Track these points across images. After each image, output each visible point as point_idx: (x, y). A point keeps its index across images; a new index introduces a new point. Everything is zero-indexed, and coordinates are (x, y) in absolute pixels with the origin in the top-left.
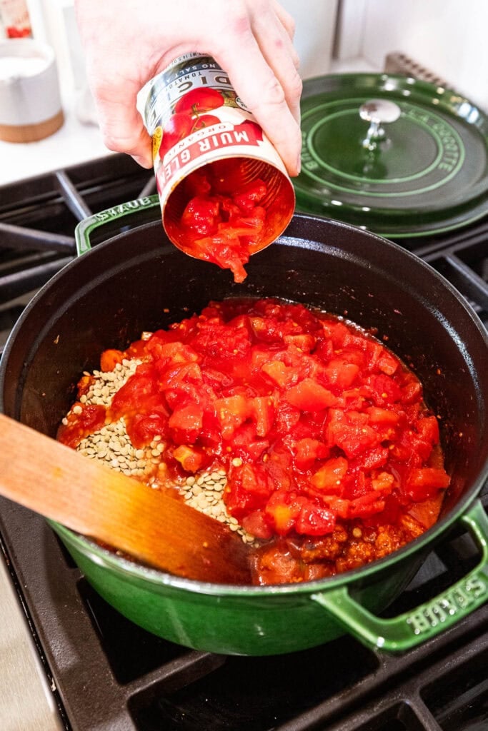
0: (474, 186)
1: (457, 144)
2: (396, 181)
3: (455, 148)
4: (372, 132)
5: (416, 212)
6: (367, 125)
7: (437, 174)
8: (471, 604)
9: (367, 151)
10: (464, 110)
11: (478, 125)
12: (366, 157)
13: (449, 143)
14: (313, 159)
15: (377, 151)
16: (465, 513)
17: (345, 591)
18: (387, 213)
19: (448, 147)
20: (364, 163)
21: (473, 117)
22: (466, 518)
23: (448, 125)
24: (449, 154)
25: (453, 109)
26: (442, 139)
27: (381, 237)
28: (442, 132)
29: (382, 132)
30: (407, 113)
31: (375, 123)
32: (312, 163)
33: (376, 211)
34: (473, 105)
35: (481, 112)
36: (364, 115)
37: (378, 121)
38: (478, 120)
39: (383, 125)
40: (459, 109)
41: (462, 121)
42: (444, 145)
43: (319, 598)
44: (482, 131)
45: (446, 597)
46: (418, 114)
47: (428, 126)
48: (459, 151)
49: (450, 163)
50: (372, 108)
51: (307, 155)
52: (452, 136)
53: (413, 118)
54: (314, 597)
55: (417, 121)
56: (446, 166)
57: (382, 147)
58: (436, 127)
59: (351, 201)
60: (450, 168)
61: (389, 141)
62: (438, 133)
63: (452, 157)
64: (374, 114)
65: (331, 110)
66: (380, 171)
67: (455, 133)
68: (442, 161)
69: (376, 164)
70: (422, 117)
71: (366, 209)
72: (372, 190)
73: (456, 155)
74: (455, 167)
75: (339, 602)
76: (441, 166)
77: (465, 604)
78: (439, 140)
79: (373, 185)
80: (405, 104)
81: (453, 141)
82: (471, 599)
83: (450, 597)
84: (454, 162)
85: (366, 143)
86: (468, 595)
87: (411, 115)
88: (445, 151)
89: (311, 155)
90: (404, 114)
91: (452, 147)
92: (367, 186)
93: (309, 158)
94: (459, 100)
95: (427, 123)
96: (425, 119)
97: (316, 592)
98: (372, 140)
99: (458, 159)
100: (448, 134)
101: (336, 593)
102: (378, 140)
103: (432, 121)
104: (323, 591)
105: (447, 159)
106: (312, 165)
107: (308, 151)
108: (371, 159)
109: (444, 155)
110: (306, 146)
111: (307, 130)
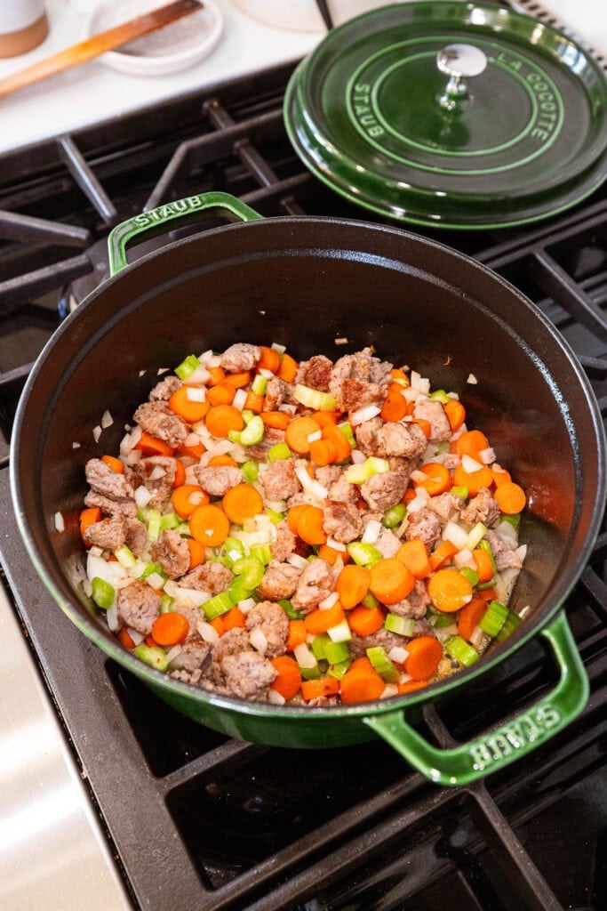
1: (555, 101)
2: (478, 153)
3: (553, 108)
4: (451, 87)
5: (501, 198)
6: (446, 78)
7: (531, 144)
8: (540, 737)
9: (445, 110)
10: (569, 57)
11: (584, 77)
12: (443, 119)
13: (546, 100)
14: (379, 123)
15: (457, 112)
17: (400, 715)
18: (466, 199)
19: (544, 106)
20: (441, 125)
21: (579, 67)
22: (547, 632)
23: (545, 75)
24: (546, 116)
25: (556, 53)
26: (537, 93)
28: (539, 85)
29: (462, 88)
30: (496, 58)
31: (455, 77)
32: (376, 128)
33: (454, 197)
35: (587, 55)
36: (442, 65)
37: (458, 75)
38: (585, 71)
39: (463, 79)
40: (562, 53)
41: (565, 69)
42: (540, 102)
43: (372, 723)
44: (589, 86)
45: (512, 728)
46: (510, 59)
47: (519, 77)
48: (557, 112)
49: (545, 129)
50: (453, 56)
51: (371, 117)
52: (550, 91)
53: (503, 66)
54: (366, 721)
55: (508, 68)
56: (541, 133)
57: (464, 104)
58: (530, 78)
59: (422, 183)
60: (546, 135)
61: (472, 99)
62: (532, 85)
63: (549, 120)
64: (455, 63)
66: (459, 138)
67: (554, 87)
68: (536, 125)
70: (513, 64)
71: (440, 194)
72: (449, 166)
73: (553, 117)
74: (551, 133)
75: (394, 728)
76: (534, 132)
77: (534, 736)
78: (533, 96)
80: (493, 45)
81: (551, 97)
82: (541, 731)
84: (550, 127)
85: (444, 100)
86: (538, 727)
87: (501, 61)
88: (540, 111)
89: (375, 118)
90: (492, 60)
91: (549, 106)
93: (373, 122)
94: (563, 41)
95: (519, 72)
96: (518, 66)
97: (369, 716)
98: (451, 97)
99: (556, 122)
100: (546, 88)
101: (391, 718)
102: (457, 98)
103: (526, 69)
104: (378, 715)
105: (541, 123)
106: (376, 132)
107: (372, 112)
108: (450, 121)
109: (539, 118)
110: (370, 103)
111: (370, 81)
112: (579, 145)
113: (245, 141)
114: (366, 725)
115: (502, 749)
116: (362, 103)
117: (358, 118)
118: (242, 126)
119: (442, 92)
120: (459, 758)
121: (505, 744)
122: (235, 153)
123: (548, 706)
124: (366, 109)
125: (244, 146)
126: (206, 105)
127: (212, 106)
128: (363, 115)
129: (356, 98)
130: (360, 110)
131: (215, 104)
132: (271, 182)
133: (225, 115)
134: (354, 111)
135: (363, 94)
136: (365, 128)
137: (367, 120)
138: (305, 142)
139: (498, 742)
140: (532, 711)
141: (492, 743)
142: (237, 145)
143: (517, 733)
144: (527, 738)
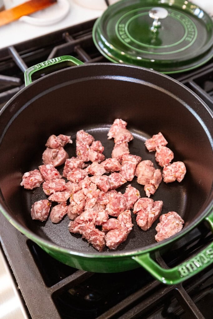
0: (201, 48)
2: (166, 46)
3: (193, 30)
4: (155, 23)
5: (175, 62)
6: (153, 20)
7: (185, 43)
8: (208, 262)
9: (153, 33)
10: (197, 12)
11: (203, 19)
12: (152, 36)
13: (190, 28)
14: (128, 37)
15: (157, 33)
16: (207, 216)
17: (148, 255)
18: (163, 62)
19: (190, 30)
20: (151, 39)
21: (201, 15)
22: (207, 219)
23: (189, 19)
24: (190, 33)
25: (192, 11)
26: (187, 26)
27: (162, 74)
28: (187, 22)
29: (159, 23)
30: (170, 14)
31: (156, 19)
32: (127, 39)
33: (158, 61)
34: (201, 9)
35: (205, 12)
36: (151, 15)
38: (203, 16)
39: (159, 20)
40: (194, 11)
41: (196, 17)
42: (188, 29)
43: (136, 259)
44: (205, 22)
45: (196, 259)
46: (175, 14)
47: (180, 20)
48: (194, 32)
49: (190, 37)
50: (155, 12)
51: (125, 35)
52: (191, 24)
54: (133, 258)
55: (175, 17)
56: (189, 39)
57: (160, 30)
58: (184, 20)
59: (146, 57)
60: (191, 40)
61: (163, 28)
62: (185, 22)
63: (192, 35)
64: (156, 14)
65: (135, 14)
66: (159, 42)
67: (193, 23)
68: (187, 36)
69: (157, 39)
70: (177, 16)
71: (153, 61)
72: (156, 51)
73: (193, 33)
74: (193, 39)
75: (145, 261)
76: (187, 39)
77: (206, 262)
78: (185, 27)
79: (155, 49)
80: (170, 9)
81: (192, 27)
82: (209, 259)
83: (198, 258)
84: (192, 37)
85: (152, 29)
86: (207, 258)
87: (173, 15)
88: (188, 32)
89: (127, 35)
90: (169, 14)
91: (191, 29)
92: (152, 49)
93: (126, 37)
94: (195, 7)
95: (180, 18)
96: (179, 16)
97: (135, 256)
98: (155, 27)
99: (194, 36)
100: (189, 23)
101: (144, 256)
102: (158, 27)
103: (182, 18)
104: (138, 255)
105: (189, 35)
106: (128, 40)
107: (125, 33)
108: (155, 36)
109: (188, 34)
110: (125, 31)
111: (125, 23)
112: (203, 43)
113: (79, 46)
114: (133, 260)
115: (192, 268)
116: (122, 31)
117: (121, 36)
118: (77, 41)
119: (152, 26)
120: (174, 273)
121: (193, 266)
122: (75, 51)
123: (211, 249)
124: (123, 33)
125: (78, 48)
126: (64, 35)
127: (66, 35)
128: (122, 35)
129: (120, 29)
130: (121, 33)
131: (67, 34)
132: (89, 60)
133: (71, 37)
134: (119, 33)
135: (122, 28)
136: (123, 39)
137: (124, 36)
138: (102, 46)
139: (191, 265)
140: (204, 251)
141: (188, 266)
142: (76, 48)
143: (198, 261)
144: (203, 263)
